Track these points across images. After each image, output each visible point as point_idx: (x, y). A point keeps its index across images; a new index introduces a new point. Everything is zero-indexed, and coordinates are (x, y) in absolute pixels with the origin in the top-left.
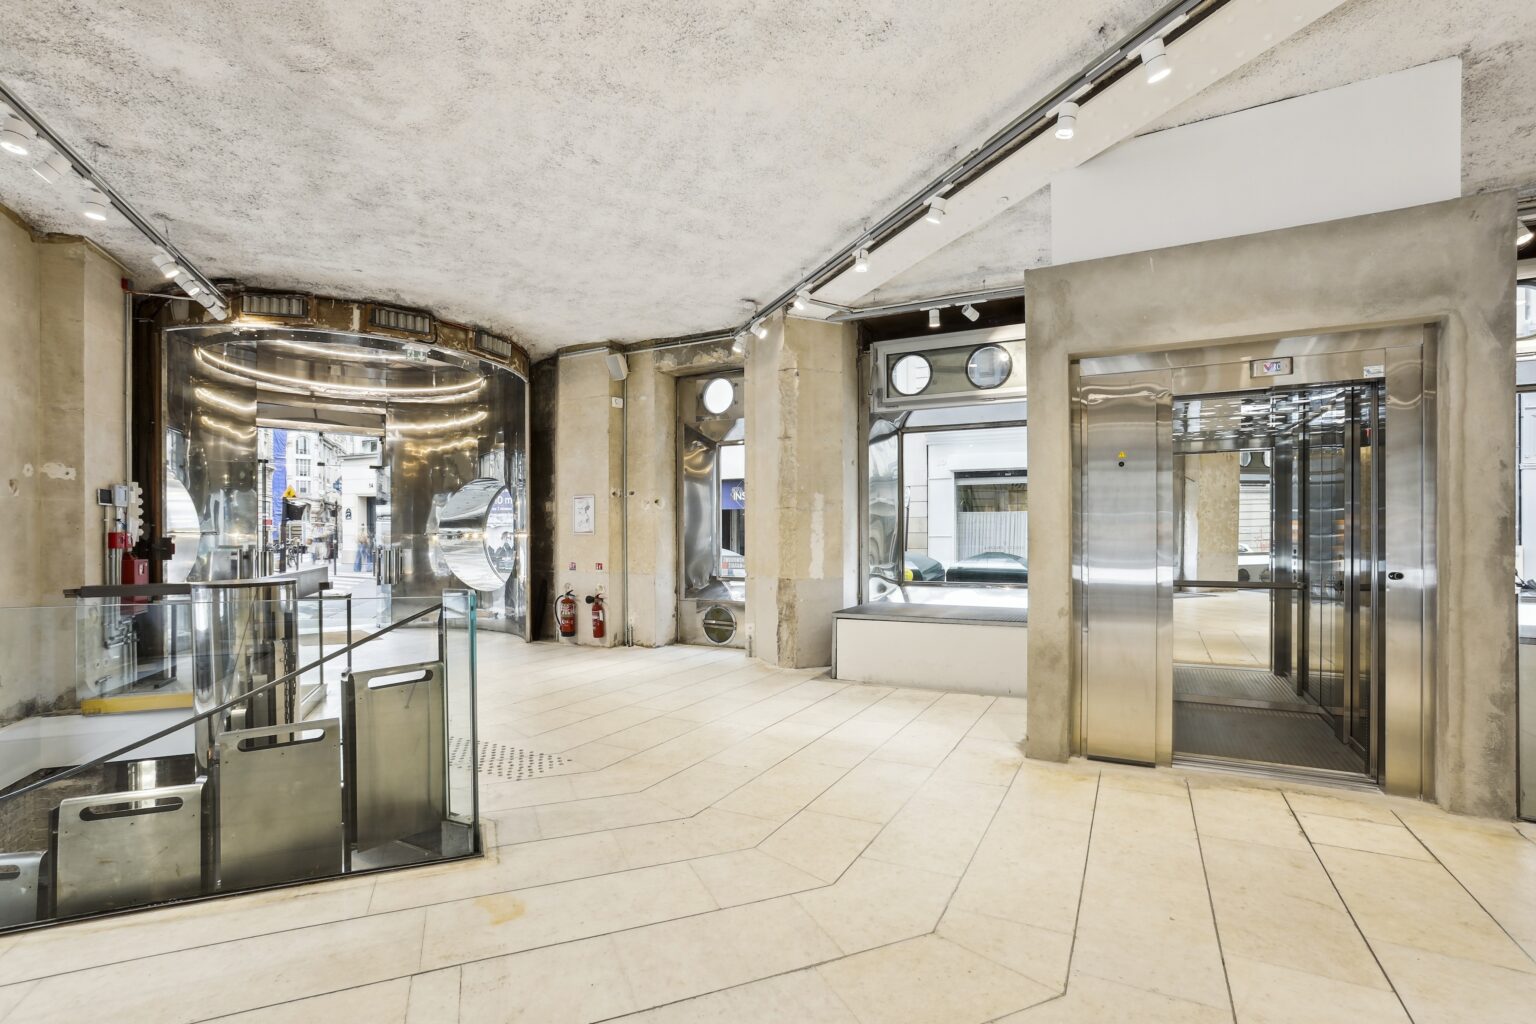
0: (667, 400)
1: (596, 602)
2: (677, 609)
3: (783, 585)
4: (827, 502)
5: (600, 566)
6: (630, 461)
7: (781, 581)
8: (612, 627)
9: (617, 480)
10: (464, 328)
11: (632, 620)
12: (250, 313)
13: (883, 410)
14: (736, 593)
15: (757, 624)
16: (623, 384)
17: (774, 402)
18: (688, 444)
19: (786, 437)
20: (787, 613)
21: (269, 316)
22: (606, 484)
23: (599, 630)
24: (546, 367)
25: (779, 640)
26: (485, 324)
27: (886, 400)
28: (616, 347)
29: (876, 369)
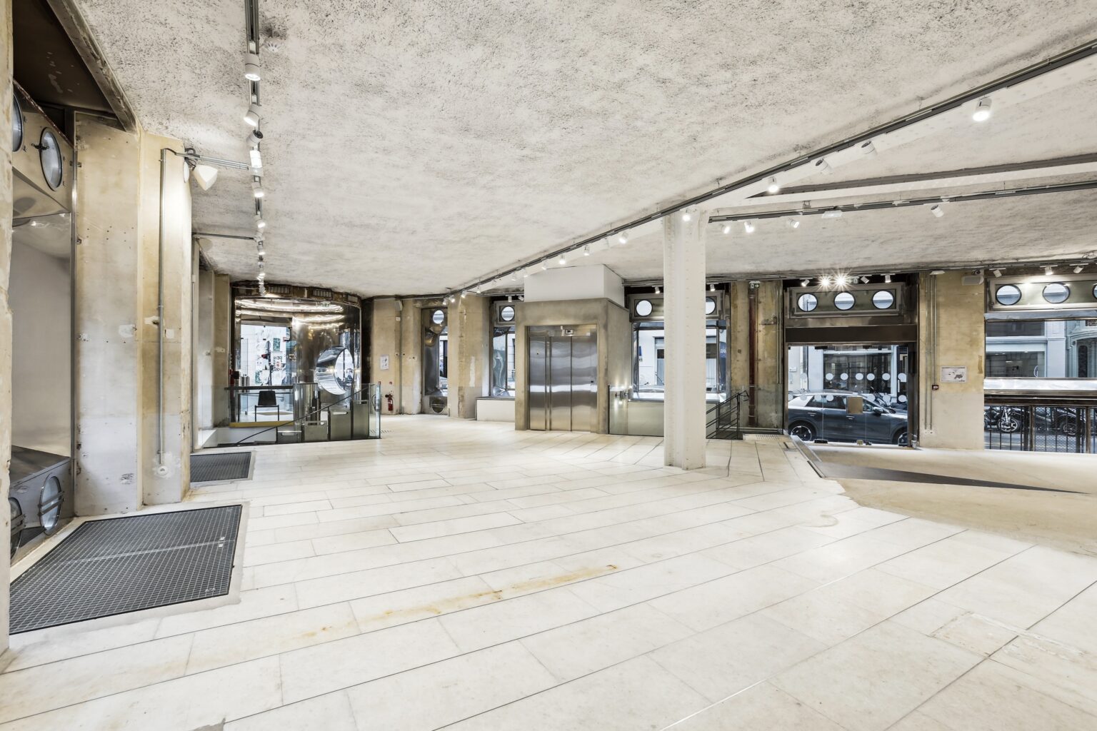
0: (418, 317)
1: (389, 397)
2: (421, 400)
3: (460, 389)
4: (476, 360)
5: (391, 383)
6: (403, 342)
7: (459, 387)
8: (396, 406)
9: (398, 350)
10: (342, 294)
11: (404, 404)
12: (271, 293)
13: (498, 326)
14: (444, 394)
15: (452, 405)
16: (401, 312)
17: (457, 323)
18: (426, 335)
19: (461, 336)
20: (462, 399)
21: (276, 293)
22: (394, 351)
23: (391, 408)
24: (367, 302)
25: (459, 408)
26: (349, 292)
27: (499, 322)
28: (398, 297)
29: (496, 311)
